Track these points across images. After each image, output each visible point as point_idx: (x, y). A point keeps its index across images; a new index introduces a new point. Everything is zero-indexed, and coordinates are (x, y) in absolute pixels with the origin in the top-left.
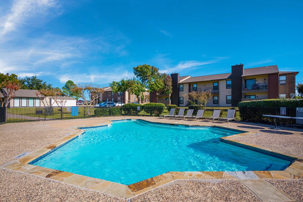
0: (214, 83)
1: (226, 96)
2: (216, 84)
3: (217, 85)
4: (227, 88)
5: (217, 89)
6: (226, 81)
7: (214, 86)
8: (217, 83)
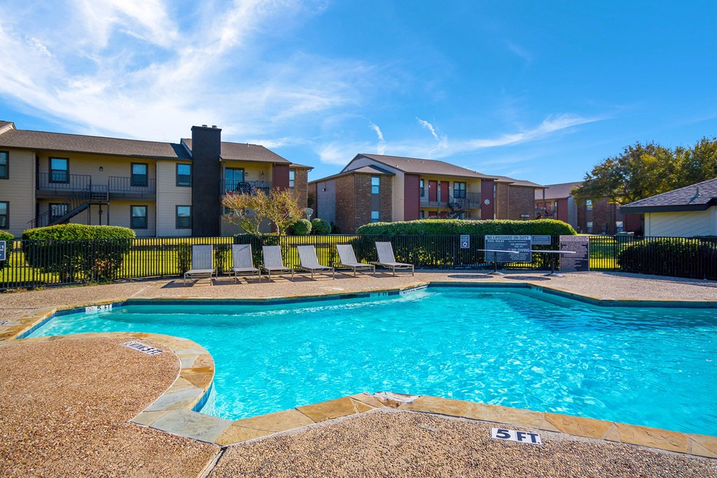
0: (134, 166)
1: (177, 206)
2: (139, 170)
3: (145, 173)
4: (178, 185)
5: (144, 186)
6: (177, 164)
7: (133, 175)
8: (145, 166)
